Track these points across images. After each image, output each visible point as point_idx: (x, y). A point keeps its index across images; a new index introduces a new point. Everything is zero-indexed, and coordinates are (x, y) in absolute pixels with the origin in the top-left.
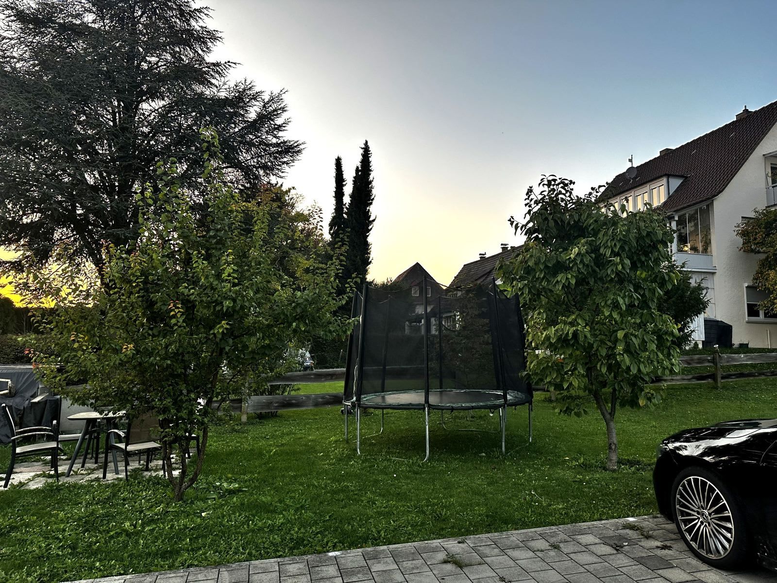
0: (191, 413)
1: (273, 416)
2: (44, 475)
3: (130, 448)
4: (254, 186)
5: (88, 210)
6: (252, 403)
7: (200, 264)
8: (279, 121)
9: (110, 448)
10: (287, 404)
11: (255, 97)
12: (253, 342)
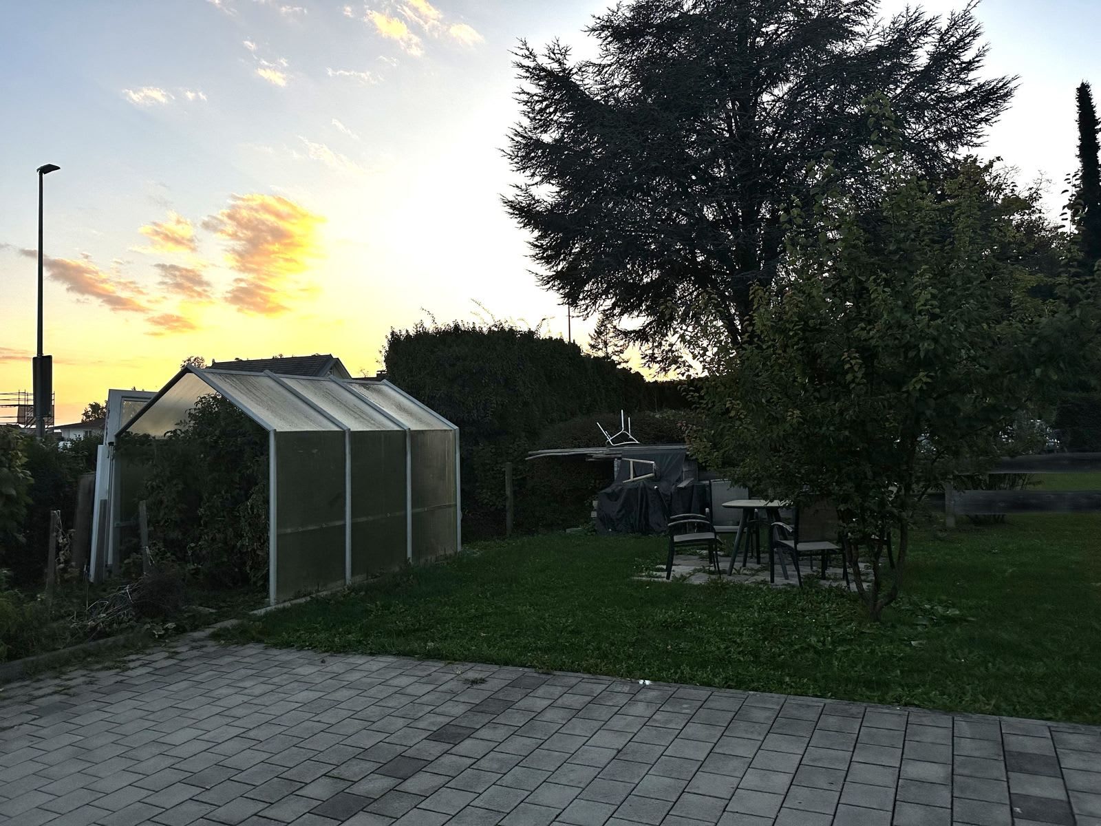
0: (882, 503)
1: (998, 521)
2: (703, 570)
3: (802, 547)
4: (930, 170)
5: (710, 255)
6: (958, 500)
7: (879, 294)
8: (967, 56)
9: (774, 544)
10: (1022, 505)
11: (924, 32)
12: (967, 403)
